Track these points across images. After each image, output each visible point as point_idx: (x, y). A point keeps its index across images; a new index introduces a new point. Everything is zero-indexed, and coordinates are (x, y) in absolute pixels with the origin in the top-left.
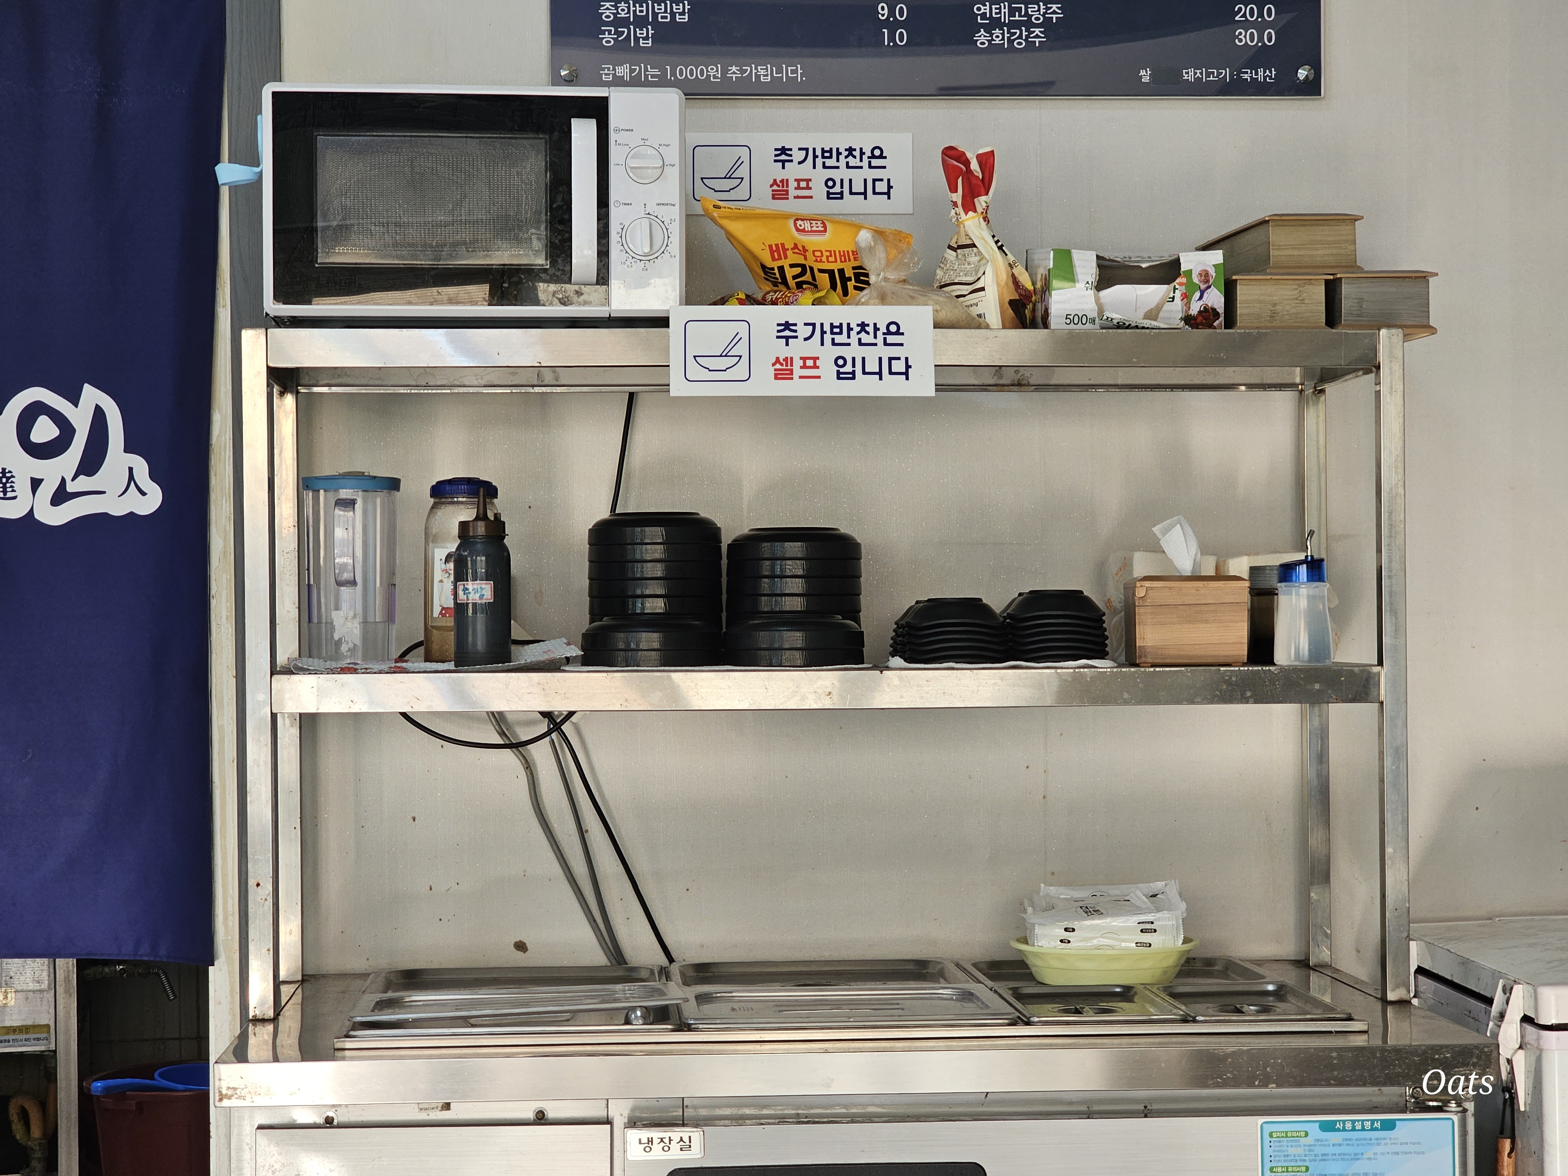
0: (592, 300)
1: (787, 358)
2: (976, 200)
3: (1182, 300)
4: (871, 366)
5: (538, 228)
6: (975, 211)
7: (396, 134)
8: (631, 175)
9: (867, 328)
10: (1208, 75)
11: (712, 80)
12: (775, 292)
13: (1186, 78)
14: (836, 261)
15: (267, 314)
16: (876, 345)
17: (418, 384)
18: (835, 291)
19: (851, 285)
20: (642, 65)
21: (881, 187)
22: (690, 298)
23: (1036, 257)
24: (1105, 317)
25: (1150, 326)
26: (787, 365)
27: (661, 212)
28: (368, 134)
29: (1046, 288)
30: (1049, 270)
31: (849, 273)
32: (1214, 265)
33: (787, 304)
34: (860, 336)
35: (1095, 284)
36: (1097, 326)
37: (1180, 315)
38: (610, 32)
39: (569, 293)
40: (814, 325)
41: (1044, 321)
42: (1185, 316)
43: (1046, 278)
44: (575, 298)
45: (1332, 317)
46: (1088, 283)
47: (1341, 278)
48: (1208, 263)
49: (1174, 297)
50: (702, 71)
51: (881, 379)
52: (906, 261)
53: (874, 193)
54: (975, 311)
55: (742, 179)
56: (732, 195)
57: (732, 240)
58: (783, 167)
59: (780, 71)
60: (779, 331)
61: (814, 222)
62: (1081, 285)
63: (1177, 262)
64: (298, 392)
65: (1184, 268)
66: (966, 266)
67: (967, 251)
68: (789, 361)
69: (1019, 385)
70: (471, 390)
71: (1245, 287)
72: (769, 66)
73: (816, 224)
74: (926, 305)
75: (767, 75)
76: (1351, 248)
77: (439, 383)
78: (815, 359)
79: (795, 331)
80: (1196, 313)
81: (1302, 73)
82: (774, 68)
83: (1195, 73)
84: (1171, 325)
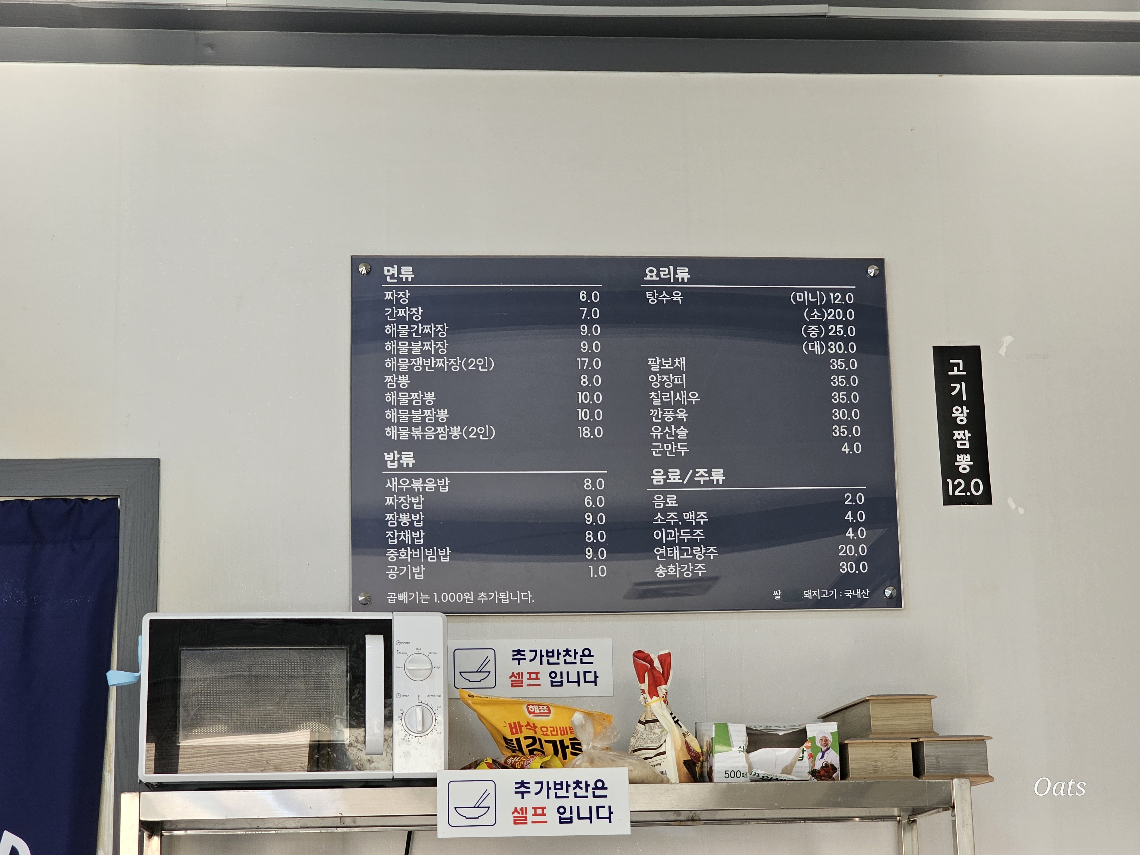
0: (380, 766)
1: (522, 808)
2: (658, 688)
3: (809, 759)
4: (585, 813)
5: (341, 714)
6: (658, 696)
7: (239, 648)
8: (408, 674)
9: (580, 785)
10: (821, 595)
11: (467, 602)
12: (514, 757)
13: (806, 596)
14: (557, 735)
15: (141, 781)
16: (587, 797)
17: (252, 827)
18: (557, 756)
19: (569, 751)
20: (417, 592)
21: (590, 677)
22: (451, 765)
23: (702, 728)
24: (753, 773)
25: (786, 779)
26: (522, 814)
27: (431, 701)
28: (219, 648)
29: (710, 752)
30: (712, 738)
31: (567, 743)
32: (831, 733)
33: (522, 767)
34: (575, 791)
35: (746, 748)
36: (748, 779)
37: (808, 770)
38: (394, 569)
39: (363, 761)
40: (542, 783)
41: (709, 775)
42: (812, 771)
43: (710, 744)
44: (368, 765)
45: (918, 770)
46: (740, 747)
47: (923, 742)
48: (827, 731)
49: (803, 756)
50: (460, 597)
51: (591, 822)
52: (608, 734)
53: (585, 681)
54: (659, 769)
55: (489, 672)
56: (482, 684)
57: (483, 720)
58: (519, 664)
59: (515, 596)
60: (516, 788)
61: (541, 707)
62: (735, 749)
63: (804, 731)
64: (162, 835)
65: (809, 735)
66: (652, 735)
67: (652, 724)
68: (524, 810)
69: (693, 820)
70: (291, 831)
71: (854, 749)
72: (507, 592)
73: (543, 708)
74: (624, 766)
75: (506, 599)
76: (929, 719)
77: (266, 826)
78: (543, 808)
79: (529, 788)
80: (819, 768)
81: (888, 592)
82: (511, 594)
83: (812, 593)
84: (801, 777)
